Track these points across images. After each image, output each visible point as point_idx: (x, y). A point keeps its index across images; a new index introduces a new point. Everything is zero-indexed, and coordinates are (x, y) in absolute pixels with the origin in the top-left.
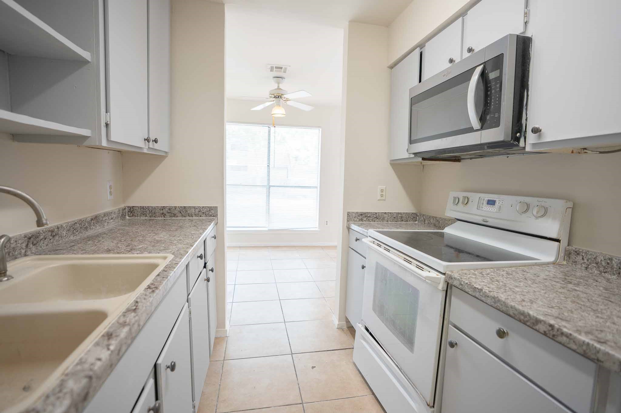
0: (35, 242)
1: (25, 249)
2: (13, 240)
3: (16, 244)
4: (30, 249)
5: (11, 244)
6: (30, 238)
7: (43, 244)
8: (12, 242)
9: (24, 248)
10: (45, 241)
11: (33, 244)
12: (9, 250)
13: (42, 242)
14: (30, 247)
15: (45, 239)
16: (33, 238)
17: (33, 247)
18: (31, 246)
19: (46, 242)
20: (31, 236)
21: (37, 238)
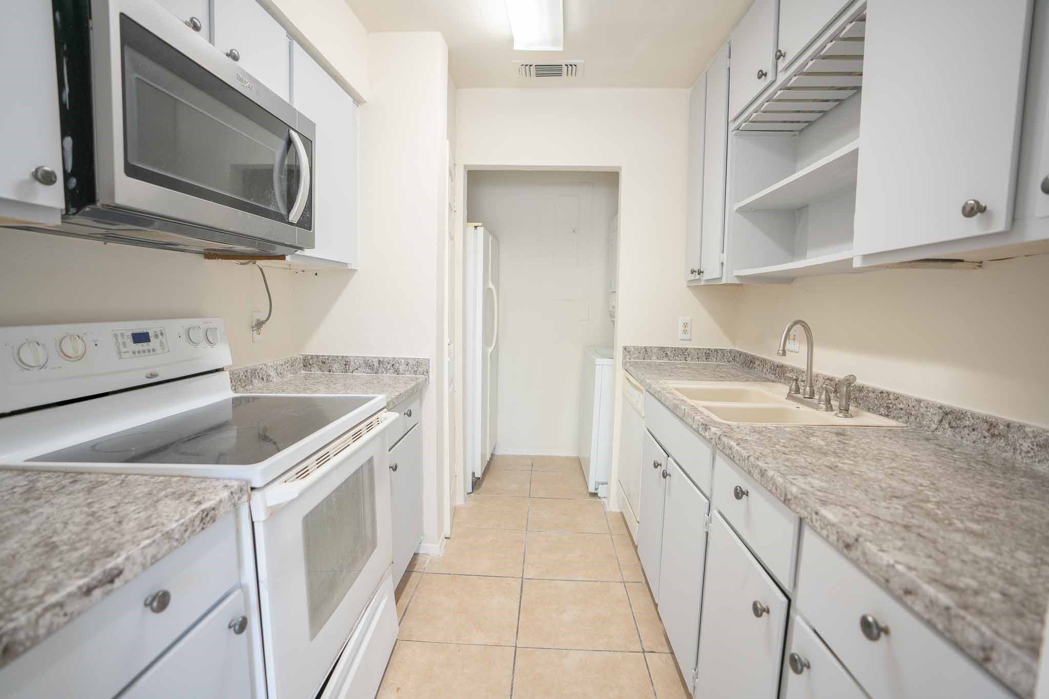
0: (954, 424)
1: (937, 424)
2: (924, 404)
3: (927, 411)
4: (944, 429)
5: (920, 407)
6: (947, 414)
7: (967, 436)
8: (922, 405)
9: (936, 422)
10: (973, 433)
11: (949, 425)
12: (917, 412)
13: (966, 431)
14: (944, 426)
15: (974, 430)
16: (952, 416)
17: (950, 429)
18: (947, 426)
19: (974, 436)
20: (948, 411)
21: (960, 419)
